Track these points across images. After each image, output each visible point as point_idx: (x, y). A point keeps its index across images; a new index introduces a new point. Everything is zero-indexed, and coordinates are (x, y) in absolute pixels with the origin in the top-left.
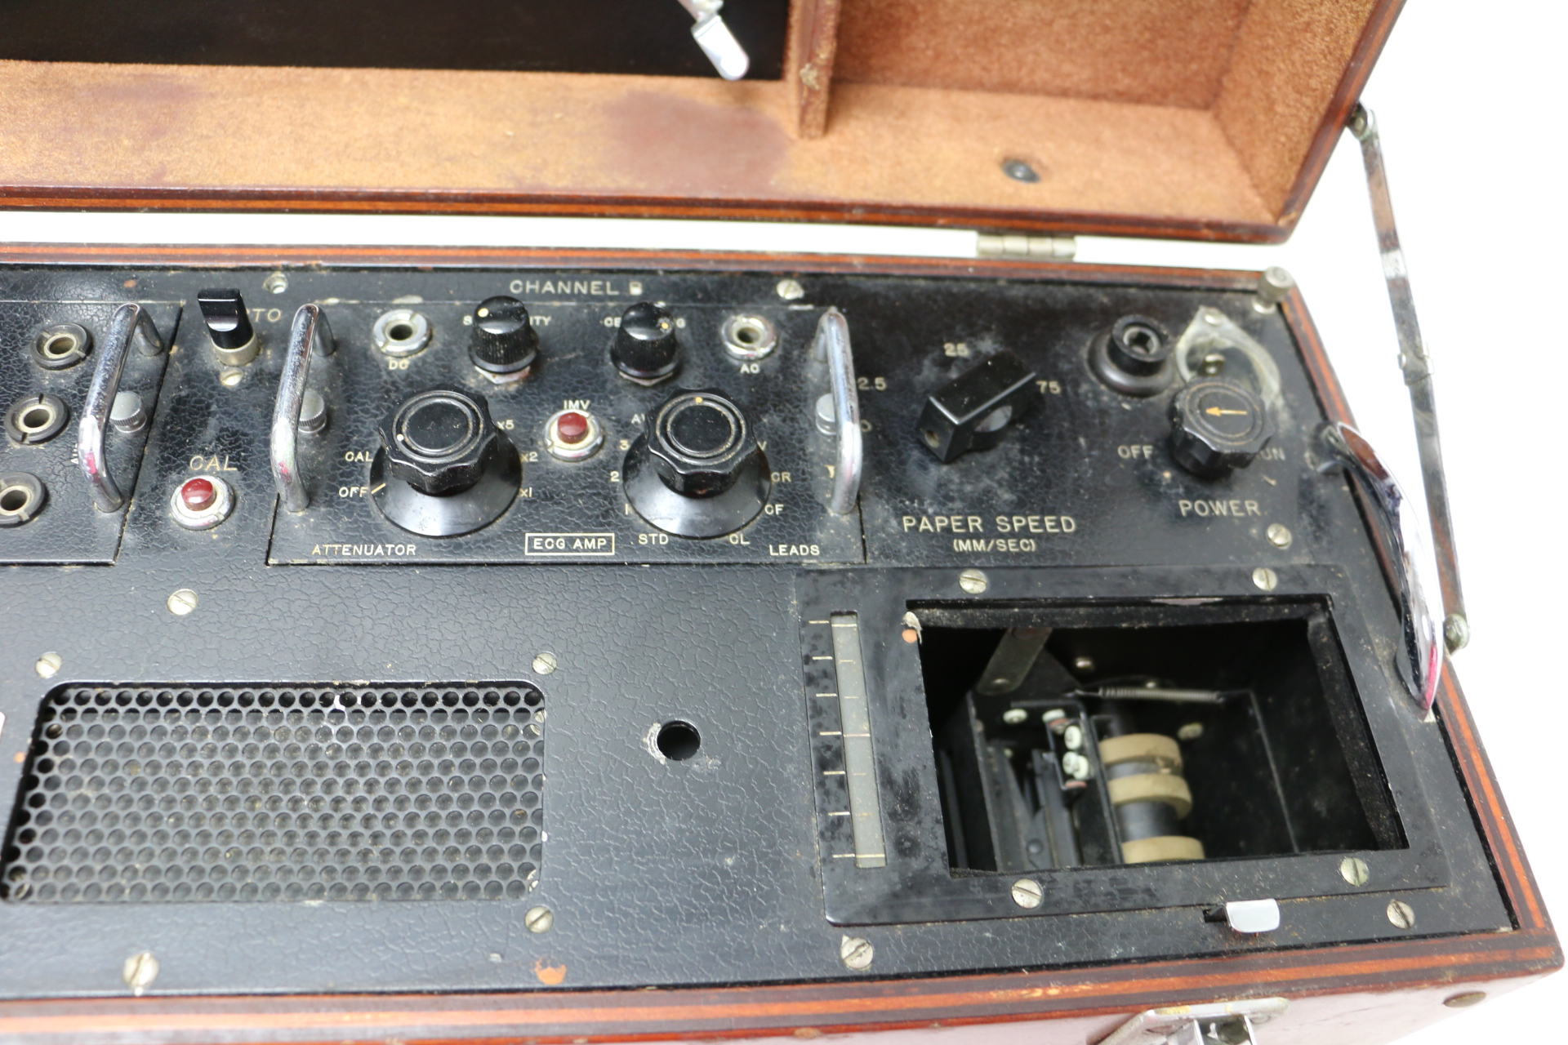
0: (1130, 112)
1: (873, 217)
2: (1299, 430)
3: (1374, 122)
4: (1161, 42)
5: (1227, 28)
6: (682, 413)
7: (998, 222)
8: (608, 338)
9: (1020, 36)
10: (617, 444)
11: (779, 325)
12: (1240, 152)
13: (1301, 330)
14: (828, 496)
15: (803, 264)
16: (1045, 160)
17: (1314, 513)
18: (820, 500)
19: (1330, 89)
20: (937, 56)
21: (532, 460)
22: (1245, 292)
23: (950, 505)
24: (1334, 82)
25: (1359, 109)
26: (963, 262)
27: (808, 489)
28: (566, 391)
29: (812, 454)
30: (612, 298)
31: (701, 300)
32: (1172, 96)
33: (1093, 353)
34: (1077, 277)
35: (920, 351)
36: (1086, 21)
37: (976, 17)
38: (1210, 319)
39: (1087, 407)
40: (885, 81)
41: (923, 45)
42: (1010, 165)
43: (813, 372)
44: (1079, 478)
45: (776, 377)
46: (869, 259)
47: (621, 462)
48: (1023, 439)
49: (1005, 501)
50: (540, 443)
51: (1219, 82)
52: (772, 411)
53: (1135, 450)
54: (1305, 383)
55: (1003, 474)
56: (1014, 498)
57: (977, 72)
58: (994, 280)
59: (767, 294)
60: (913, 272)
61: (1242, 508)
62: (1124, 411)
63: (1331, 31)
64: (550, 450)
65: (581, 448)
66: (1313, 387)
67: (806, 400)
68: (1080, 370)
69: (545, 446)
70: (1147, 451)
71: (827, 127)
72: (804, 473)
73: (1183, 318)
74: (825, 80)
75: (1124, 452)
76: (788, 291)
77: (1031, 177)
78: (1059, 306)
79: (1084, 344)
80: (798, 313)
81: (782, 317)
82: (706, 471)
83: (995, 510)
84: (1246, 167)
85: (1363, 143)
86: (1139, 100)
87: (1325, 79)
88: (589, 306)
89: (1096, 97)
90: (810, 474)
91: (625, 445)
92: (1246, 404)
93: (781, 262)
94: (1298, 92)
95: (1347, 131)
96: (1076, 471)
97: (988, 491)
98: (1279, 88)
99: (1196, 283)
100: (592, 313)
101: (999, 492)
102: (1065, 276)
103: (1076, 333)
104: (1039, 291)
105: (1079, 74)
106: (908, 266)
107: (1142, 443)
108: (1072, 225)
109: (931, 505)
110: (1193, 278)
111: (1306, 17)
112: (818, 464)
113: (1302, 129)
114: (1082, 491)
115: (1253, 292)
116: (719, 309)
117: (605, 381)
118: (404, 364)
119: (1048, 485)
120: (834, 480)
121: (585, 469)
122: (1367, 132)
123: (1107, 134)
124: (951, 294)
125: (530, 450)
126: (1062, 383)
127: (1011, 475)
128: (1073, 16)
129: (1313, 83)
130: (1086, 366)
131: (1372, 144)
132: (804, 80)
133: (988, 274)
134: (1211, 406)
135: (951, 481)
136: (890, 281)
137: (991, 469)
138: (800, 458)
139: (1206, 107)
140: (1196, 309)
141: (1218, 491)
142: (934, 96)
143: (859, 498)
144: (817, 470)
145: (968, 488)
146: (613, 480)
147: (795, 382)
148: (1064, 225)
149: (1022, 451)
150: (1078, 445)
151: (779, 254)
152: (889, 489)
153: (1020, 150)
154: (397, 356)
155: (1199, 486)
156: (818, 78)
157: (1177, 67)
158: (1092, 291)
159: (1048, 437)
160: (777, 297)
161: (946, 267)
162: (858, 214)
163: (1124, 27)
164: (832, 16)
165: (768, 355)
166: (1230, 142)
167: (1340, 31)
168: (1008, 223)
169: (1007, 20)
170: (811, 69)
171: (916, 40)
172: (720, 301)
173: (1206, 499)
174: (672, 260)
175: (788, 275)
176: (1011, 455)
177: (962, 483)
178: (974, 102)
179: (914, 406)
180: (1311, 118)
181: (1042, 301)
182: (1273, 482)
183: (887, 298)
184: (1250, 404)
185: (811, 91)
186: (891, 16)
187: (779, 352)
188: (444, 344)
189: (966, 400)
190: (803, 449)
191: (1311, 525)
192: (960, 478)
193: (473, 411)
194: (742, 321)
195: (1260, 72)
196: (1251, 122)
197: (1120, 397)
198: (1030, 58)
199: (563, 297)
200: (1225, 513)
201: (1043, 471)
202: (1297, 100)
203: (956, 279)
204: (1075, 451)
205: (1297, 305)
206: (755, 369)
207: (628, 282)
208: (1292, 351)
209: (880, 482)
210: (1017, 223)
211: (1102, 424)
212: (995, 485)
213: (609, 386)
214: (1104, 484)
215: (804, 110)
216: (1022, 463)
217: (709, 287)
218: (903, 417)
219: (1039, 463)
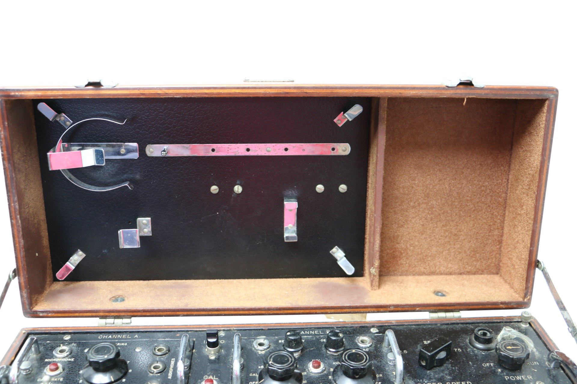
0: (472, 277)
1: (397, 309)
2: (543, 357)
3: (543, 264)
4: (478, 255)
5: (497, 248)
6: (350, 354)
7: (435, 308)
8: (323, 344)
9: (434, 257)
10: (329, 370)
11: (373, 339)
12: (509, 284)
13: (539, 331)
14: (394, 380)
15: (377, 323)
16: (447, 290)
17: (552, 378)
18: (392, 381)
19: (527, 257)
20: (410, 266)
21: (305, 374)
22: (518, 322)
23: (432, 380)
24: (528, 255)
25: (538, 261)
26: (426, 320)
27: (388, 378)
28: (312, 357)
29: (388, 370)
30: (322, 335)
31: (348, 334)
32: (485, 271)
33: (470, 340)
34: (462, 322)
35: (416, 343)
36: (453, 251)
37: (420, 253)
38: (507, 329)
39: (471, 354)
40: (395, 275)
41: (405, 263)
42: (437, 293)
43: (385, 349)
44: (471, 372)
45: (374, 352)
46: (397, 321)
47: (331, 374)
48: (451, 363)
49: (448, 379)
50: (307, 370)
51: (499, 264)
52: (374, 360)
53: (488, 364)
54: (543, 345)
55: (447, 372)
56: (451, 378)
57: (422, 269)
58: (436, 324)
59: (368, 332)
60: (411, 324)
61: (526, 377)
62: (483, 355)
63: (523, 241)
64: (310, 371)
65: (319, 370)
66: (546, 345)
67: (383, 357)
68: (467, 345)
69: (309, 370)
70: (492, 364)
71: (379, 286)
72: (386, 374)
73: (498, 330)
74: (378, 272)
75: (484, 365)
76: (374, 330)
77: (443, 295)
78: (458, 330)
79: (467, 339)
80: (378, 336)
81: (373, 337)
82: (359, 367)
83: (446, 381)
84: (512, 287)
85: (542, 271)
86: (474, 274)
87: (525, 255)
88: (315, 337)
89: (461, 274)
90: (388, 374)
91: (332, 370)
92: (519, 345)
93: (370, 323)
94: (520, 260)
95: (537, 269)
96: (470, 370)
97: (443, 376)
98: (515, 261)
99: (501, 321)
100: (316, 338)
101: (446, 377)
102: (458, 321)
103: (464, 336)
104: (451, 326)
105: (455, 267)
106: (409, 322)
107: (490, 362)
108: (458, 307)
109: (426, 380)
110: (500, 319)
111: (517, 240)
112: (390, 372)
113: (523, 270)
114: (472, 375)
115: (521, 322)
116: (355, 336)
117: (324, 355)
118: (263, 352)
119: (462, 374)
120: (395, 375)
121: (321, 376)
122: (542, 268)
123: (466, 283)
124: (423, 329)
125: (304, 372)
126: (461, 349)
127: (449, 372)
128: (449, 250)
129: (523, 257)
130: (469, 344)
131: (545, 271)
132: (371, 272)
133: (434, 323)
134: (508, 346)
135: (431, 374)
136: (404, 326)
137: (443, 371)
138: (384, 371)
139: (497, 274)
140: (503, 328)
141: (517, 373)
142: (410, 278)
143: (403, 380)
144: (390, 374)
145: (437, 376)
146: (330, 378)
147: (380, 353)
148: (456, 307)
149: (452, 366)
150: (469, 364)
151: (370, 321)
152: (412, 377)
153: (438, 289)
154: (261, 351)
155: (510, 372)
156: (375, 271)
157: (485, 262)
158: (468, 325)
159: (459, 362)
160: (371, 332)
161: (421, 321)
162: (392, 308)
163: (465, 252)
164: (378, 253)
165: (371, 346)
166: (506, 282)
167: (525, 241)
168: (438, 308)
169: (429, 253)
170: (373, 269)
171: (403, 261)
172: (354, 334)
173: (514, 376)
174: (338, 324)
175: (373, 327)
176: (448, 367)
177: (434, 375)
178: (423, 278)
179: (416, 357)
180: (525, 266)
181: (452, 329)
182: (536, 370)
183: (404, 331)
184: (521, 345)
185: (374, 275)
186: (394, 255)
187: (373, 346)
188: (274, 347)
189: (431, 349)
190: (385, 369)
191: (551, 381)
192: (434, 373)
193: (290, 356)
194: (362, 338)
195: (509, 258)
196: (510, 273)
197: (481, 351)
198: (438, 263)
199: (307, 335)
200: (521, 379)
201: (459, 371)
202: (520, 263)
203: (425, 325)
204: (469, 365)
205: (536, 324)
206: (367, 350)
207: (326, 330)
208: (537, 336)
209: (409, 376)
210: (441, 308)
211: (476, 358)
212: (445, 375)
213: (325, 356)
214: (479, 373)
215: (372, 282)
216: (452, 369)
217: (350, 331)
218: (413, 360)
219: (457, 369)
